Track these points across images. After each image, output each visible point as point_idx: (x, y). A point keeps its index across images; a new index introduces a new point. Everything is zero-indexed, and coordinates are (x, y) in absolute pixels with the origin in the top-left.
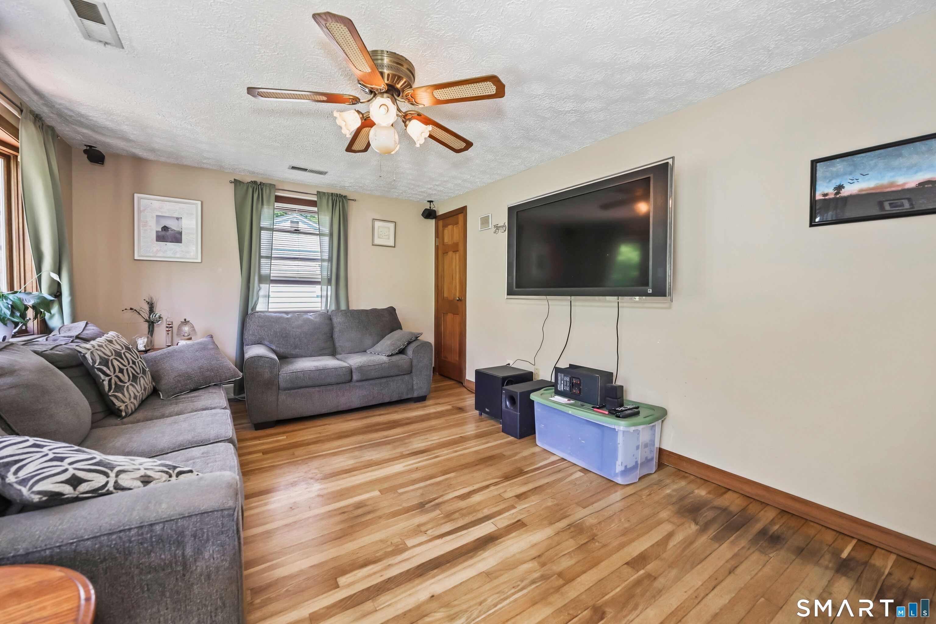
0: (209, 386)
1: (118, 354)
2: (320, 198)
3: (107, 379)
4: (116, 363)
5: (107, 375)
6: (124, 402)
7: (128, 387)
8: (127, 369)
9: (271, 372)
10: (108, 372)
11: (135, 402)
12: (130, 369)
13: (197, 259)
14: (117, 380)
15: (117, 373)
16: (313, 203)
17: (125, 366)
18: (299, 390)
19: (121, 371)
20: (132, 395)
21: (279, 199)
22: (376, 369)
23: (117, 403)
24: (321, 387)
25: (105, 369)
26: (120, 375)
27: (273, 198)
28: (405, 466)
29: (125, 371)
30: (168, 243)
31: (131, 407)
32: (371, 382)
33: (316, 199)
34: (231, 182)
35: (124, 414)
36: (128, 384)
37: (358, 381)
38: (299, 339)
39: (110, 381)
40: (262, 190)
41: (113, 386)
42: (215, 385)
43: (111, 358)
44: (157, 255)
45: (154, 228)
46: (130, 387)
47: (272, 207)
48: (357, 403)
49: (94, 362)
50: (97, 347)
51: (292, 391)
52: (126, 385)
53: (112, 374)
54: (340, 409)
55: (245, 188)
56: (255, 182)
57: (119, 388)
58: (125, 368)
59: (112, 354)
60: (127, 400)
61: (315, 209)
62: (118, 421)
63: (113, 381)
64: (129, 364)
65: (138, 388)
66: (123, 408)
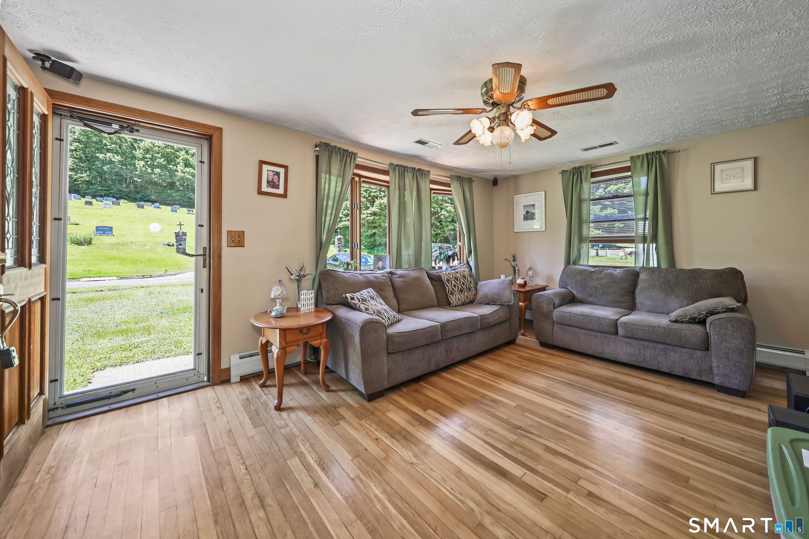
0: (496, 304)
1: (456, 278)
2: (634, 162)
3: (448, 288)
4: (453, 282)
5: (448, 287)
6: (452, 300)
7: (456, 294)
8: (458, 286)
9: (548, 308)
10: (448, 285)
11: (458, 302)
12: (460, 286)
13: (542, 229)
14: (452, 290)
15: (452, 287)
16: (627, 169)
17: (458, 284)
18: (568, 327)
19: (455, 286)
20: (457, 298)
21: (594, 175)
22: (645, 330)
23: (451, 300)
24: (587, 331)
25: (447, 283)
26: (454, 288)
27: (589, 175)
28: (565, 410)
29: (457, 287)
30: (529, 221)
31: (455, 303)
32: (641, 342)
33: (629, 164)
34: (560, 173)
35: (452, 305)
36: (457, 293)
37: (624, 336)
38: (596, 289)
39: (449, 289)
40: (581, 172)
41: (450, 292)
42: (499, 304)
43: (451, 280)
44: (524, 228)
45: (523, 212)
46: (457, 294)
47: (588, 183)
48: (624, 359)
49: (444, 280)
50: (447, 274)
51: (563, 326)
52: (456, 293)
53: (450, 286)
54: (605, 356)
55: (568, 174)
56: (575, 168)
57: (452, 294)
58: (457, 285)
59: (453, 278)
60: (454, 300)
61: (629, 174)
62: (450, 308)
63: (450, 290)
64: (460, 283)
65: (462, 296)
66: (452, 302)
